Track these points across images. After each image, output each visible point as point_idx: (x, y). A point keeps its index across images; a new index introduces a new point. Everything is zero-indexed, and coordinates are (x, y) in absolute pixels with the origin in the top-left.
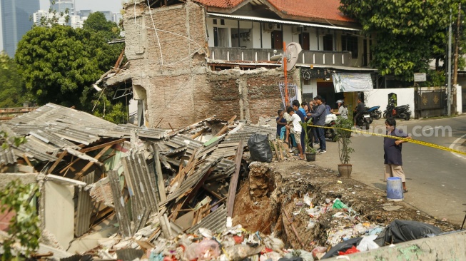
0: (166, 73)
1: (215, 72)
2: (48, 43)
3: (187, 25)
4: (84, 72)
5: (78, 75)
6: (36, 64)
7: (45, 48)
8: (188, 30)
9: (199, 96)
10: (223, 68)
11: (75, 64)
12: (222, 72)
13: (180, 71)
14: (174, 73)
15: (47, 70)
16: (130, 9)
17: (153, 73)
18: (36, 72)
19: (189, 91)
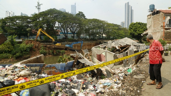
0: (155, 31)
1: (166, 31)
2: (133, 26)
3: (160, 19)
4: (140, 32)
5: (138, 32)
6: (131, 30)
7: (133, 27)
8: (160, 20)
9: (162, 37)
10: (168, 29)
11: (138, 30)
12: (168, 30)
13: (158, 31)
14: (156, 31)
15: (132, 31)
16: (148, 16)
17: (152, 31)
18: (130, 32)
19: (160, 36)
